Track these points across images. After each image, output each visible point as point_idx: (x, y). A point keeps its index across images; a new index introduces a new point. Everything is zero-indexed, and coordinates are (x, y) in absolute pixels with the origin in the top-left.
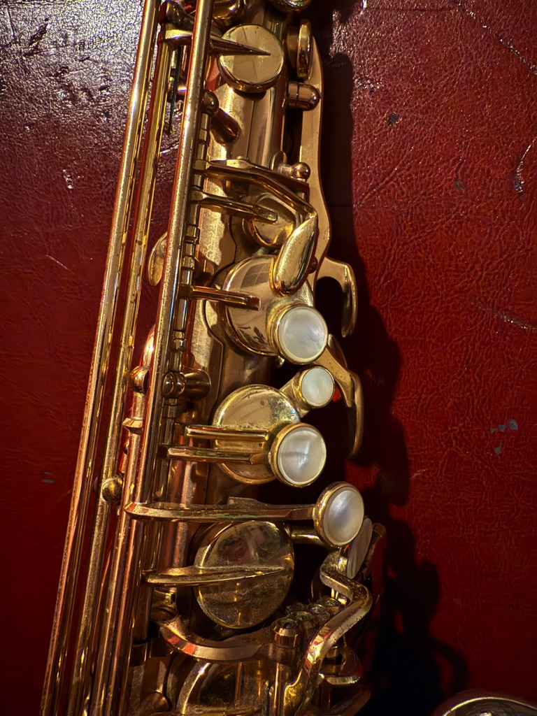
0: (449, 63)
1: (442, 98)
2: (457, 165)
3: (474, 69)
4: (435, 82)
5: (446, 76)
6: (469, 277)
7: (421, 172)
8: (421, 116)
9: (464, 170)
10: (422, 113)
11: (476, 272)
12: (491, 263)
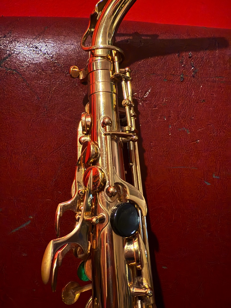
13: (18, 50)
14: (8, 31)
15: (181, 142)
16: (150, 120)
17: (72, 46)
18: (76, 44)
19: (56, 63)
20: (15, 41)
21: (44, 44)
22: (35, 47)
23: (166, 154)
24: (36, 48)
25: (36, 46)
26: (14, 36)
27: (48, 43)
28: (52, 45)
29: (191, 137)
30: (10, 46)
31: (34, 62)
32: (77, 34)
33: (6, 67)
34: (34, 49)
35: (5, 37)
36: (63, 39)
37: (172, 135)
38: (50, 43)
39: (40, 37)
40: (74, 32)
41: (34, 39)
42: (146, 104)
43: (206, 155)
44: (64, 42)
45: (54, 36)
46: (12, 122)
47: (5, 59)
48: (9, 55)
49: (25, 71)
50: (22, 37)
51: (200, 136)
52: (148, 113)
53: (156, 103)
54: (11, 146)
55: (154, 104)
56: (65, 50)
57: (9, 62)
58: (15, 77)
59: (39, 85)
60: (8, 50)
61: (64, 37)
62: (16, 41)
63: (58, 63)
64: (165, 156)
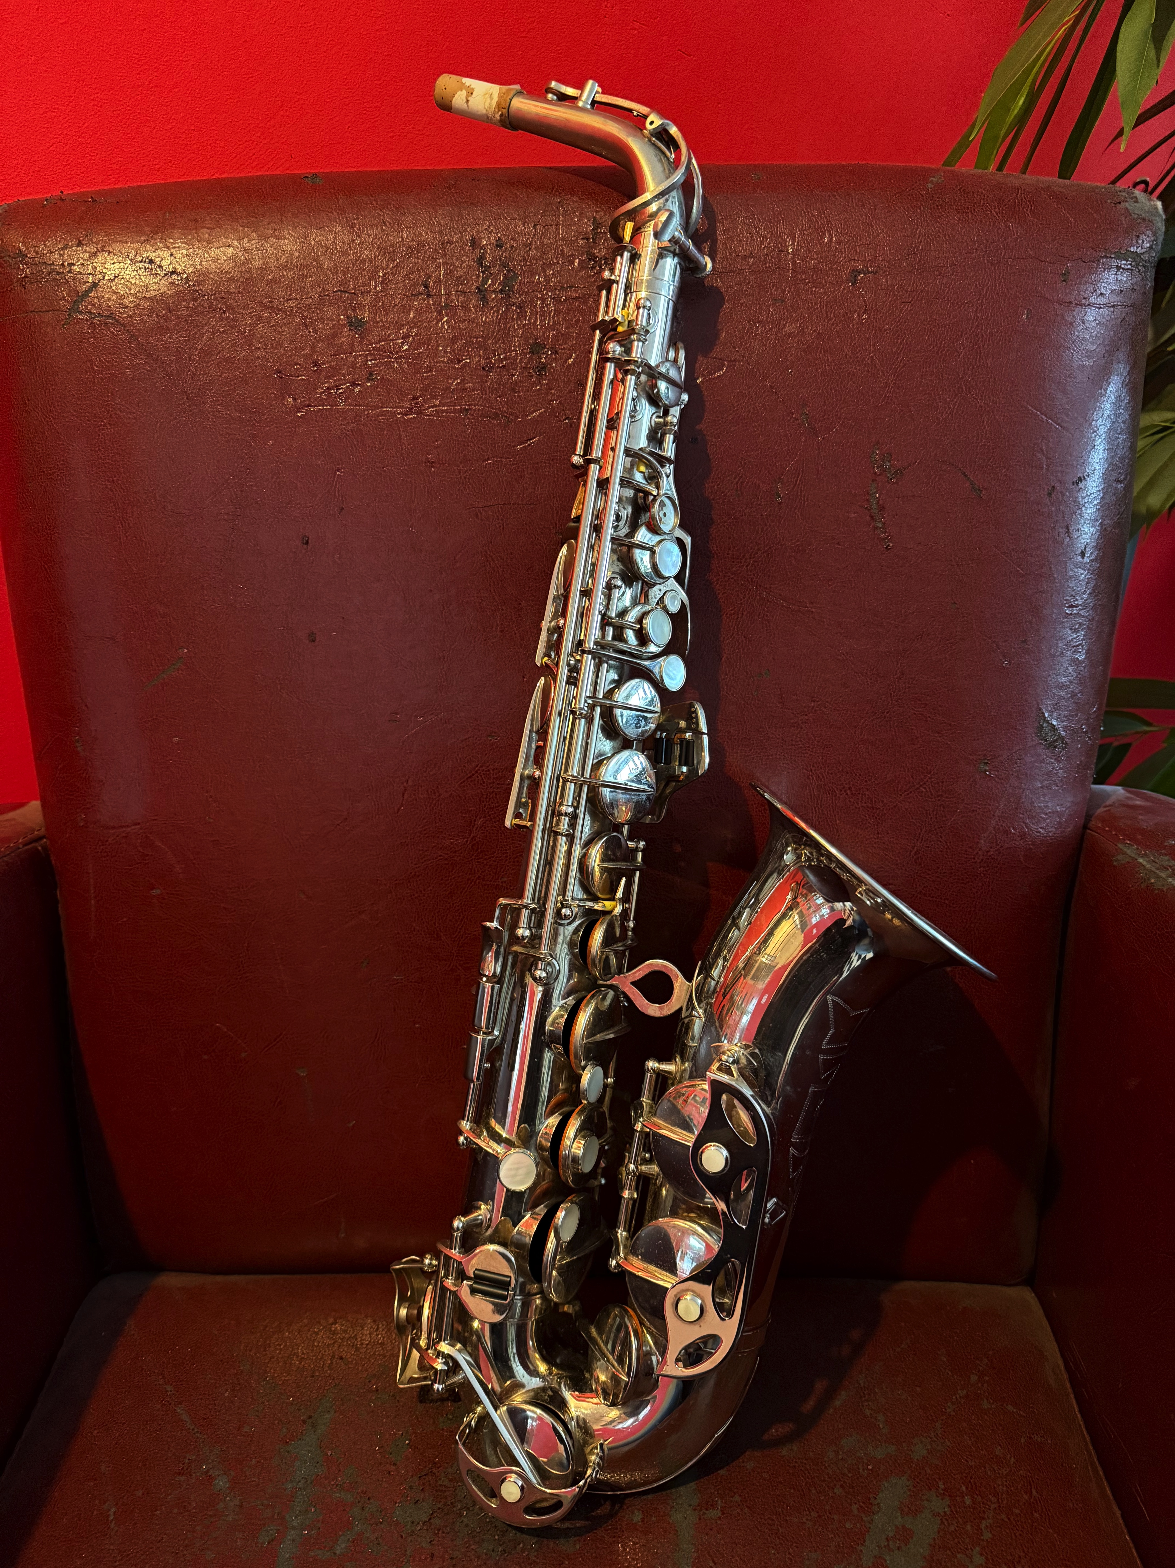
0: (736, 402)
1: (730, 428)
2: (737, 479)
3: (754, 408)
4: (726, 416)
5: (734, 412)
6: (741, 562)
7: (712, 482)
8: (714, 440)
9: (742, 483)
10: (715, 438)
11: (746, 559)
12: (757, 553)
13: (113, 272)
14: (85, 230)
15: (495, 447)
17: (231, 250)
18: (236, 243)
19: (197, 291)
20: (103, 251)
21: (166, 254)
22: (147, 260)
23: (465, 478)
24: (151, 262)
25: (150, 258)
26: (99, 241)
27: (174, 248)
28: (185, 252)
29: (515, 433)
30: (93, 263)
31: (148, 295)
32: (238, 222)
33: (91, 313)
34: (147, 265)
35: (80, 244)
36: (207, 235)
37: (474, 431)
38: (178, 247)
39: (155, 236)
40: (231, 216)
41: (142, 244)
42: (408, 366)
43: (554, 471)
44: (209, 242)
45: (185, 230)
46: (117, 433)
47: (86, 293)
48: (95, 285)
49: (131, 317)
50: (117, 242)
51: (536, 427)
52: (415, 386)
53: (430, 362)
54: (122, 488)
55: (426, 363)
56: (215, 260)
57: (96, 300)
58: (111, 332)
59: (166, 343)
60: (90, 274)
61: (208, 231)
62: (106, 251)
63: (201, 290)
64: (463, 483)
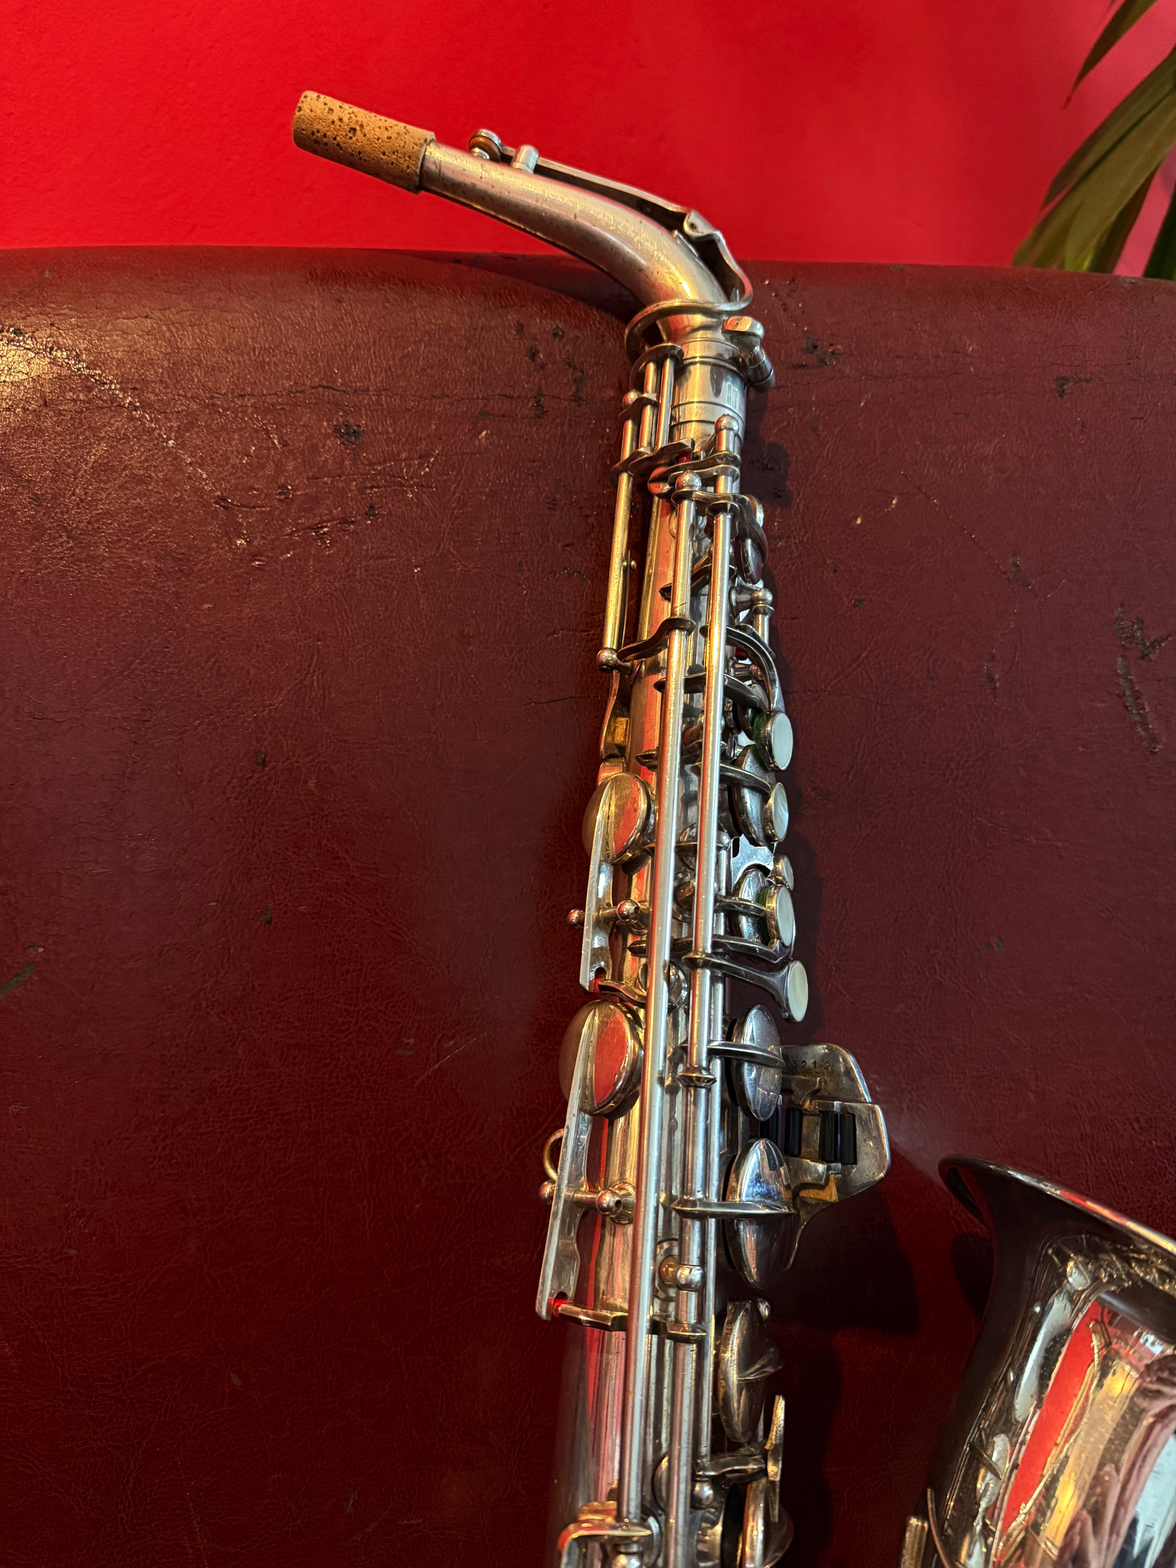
15: (564, 615)
16: (449, 551)
17: (149, 323)
18: (157, 314)
19: (93, 376)
21: (44, 321)
22: (11, 329)
24: (18, 331)
25: (16, 327)
27: (58, 315)
28: (74, 321)
32: (161, 286)
34: (11, 336)
36: (111, 301)
37: (532, 593)
38: (65, 314)
39: (25, 298)
41: (4, 307)
42: (429, 497)
44: (114, 310)
45: (76, 292)
52: (440, 527)
53: (463, 494)
55: (457, 495)
56: (123, 334)
61: (113, 296)
63: (99, 375)
